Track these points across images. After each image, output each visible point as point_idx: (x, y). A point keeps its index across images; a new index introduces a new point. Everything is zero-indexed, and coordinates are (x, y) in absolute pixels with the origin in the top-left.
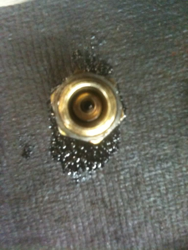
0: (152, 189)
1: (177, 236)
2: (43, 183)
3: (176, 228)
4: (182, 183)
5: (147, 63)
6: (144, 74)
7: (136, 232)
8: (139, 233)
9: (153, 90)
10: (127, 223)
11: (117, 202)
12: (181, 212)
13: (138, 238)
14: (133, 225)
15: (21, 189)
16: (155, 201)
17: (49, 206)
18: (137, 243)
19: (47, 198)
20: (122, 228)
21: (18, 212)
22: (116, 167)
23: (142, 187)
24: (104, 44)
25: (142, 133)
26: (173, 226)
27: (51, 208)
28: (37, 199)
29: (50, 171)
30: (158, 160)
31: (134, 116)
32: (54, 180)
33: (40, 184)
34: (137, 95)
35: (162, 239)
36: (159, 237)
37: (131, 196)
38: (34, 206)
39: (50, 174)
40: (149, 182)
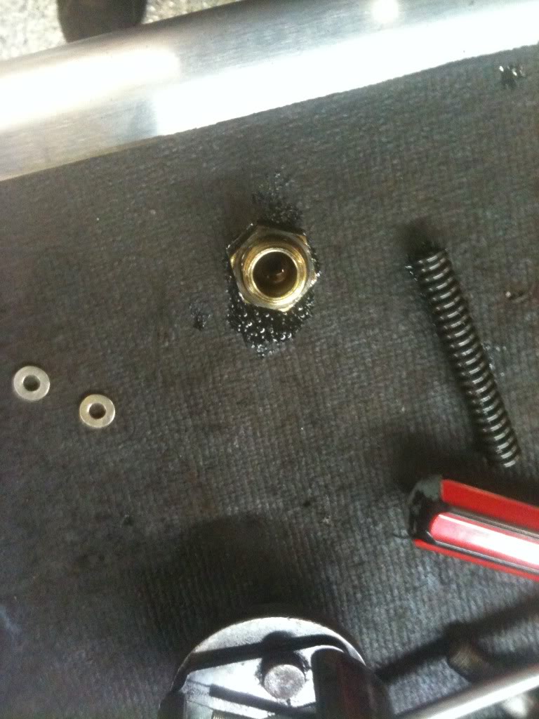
0: (355, 362)
1: (387, 419)
2: (221, 359)
3: (385, 409)
4: (392, 354)
5: (346, 205)
6: (343, 220)
7: (335, 414)
8: (340, 416)
9: (355, 239)
10: (324, 403)
11: (312, 380)
12: (391, 390)
13: (339, 422)
14: (332, 406)
15: (194, 367)
16: (359, 377)
17: (229, 386)
18: (338, 427)
19: (226, 376)
20: (319, 410)
21: (192, 394)
22: (311, 337)
23: (343, 360)
24: (291, 183)
25: (342, 293)
26: (381, 407)
27: (233, 388)
28: (214, 378)
29: (229, 345)
30: (361, 327)
31: (332, 272)
32: (234, 355)
33: (217, 361)
34: (335, 246)
35: (369, 421)
36: (364, 419)
37: (329, 372)
38: (211, 386)
39: (229, 348)
40: (351, 354)
